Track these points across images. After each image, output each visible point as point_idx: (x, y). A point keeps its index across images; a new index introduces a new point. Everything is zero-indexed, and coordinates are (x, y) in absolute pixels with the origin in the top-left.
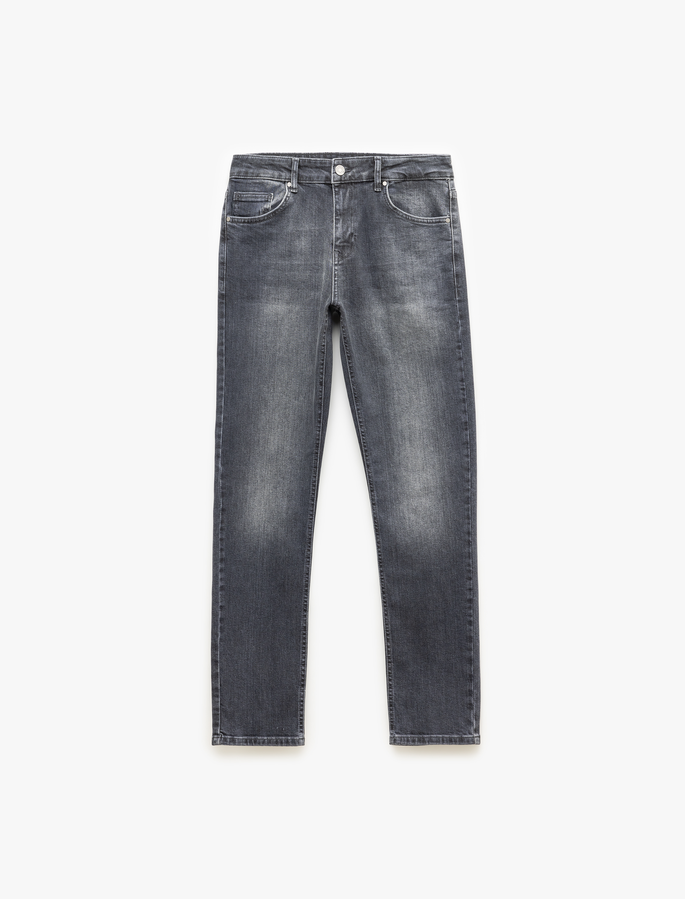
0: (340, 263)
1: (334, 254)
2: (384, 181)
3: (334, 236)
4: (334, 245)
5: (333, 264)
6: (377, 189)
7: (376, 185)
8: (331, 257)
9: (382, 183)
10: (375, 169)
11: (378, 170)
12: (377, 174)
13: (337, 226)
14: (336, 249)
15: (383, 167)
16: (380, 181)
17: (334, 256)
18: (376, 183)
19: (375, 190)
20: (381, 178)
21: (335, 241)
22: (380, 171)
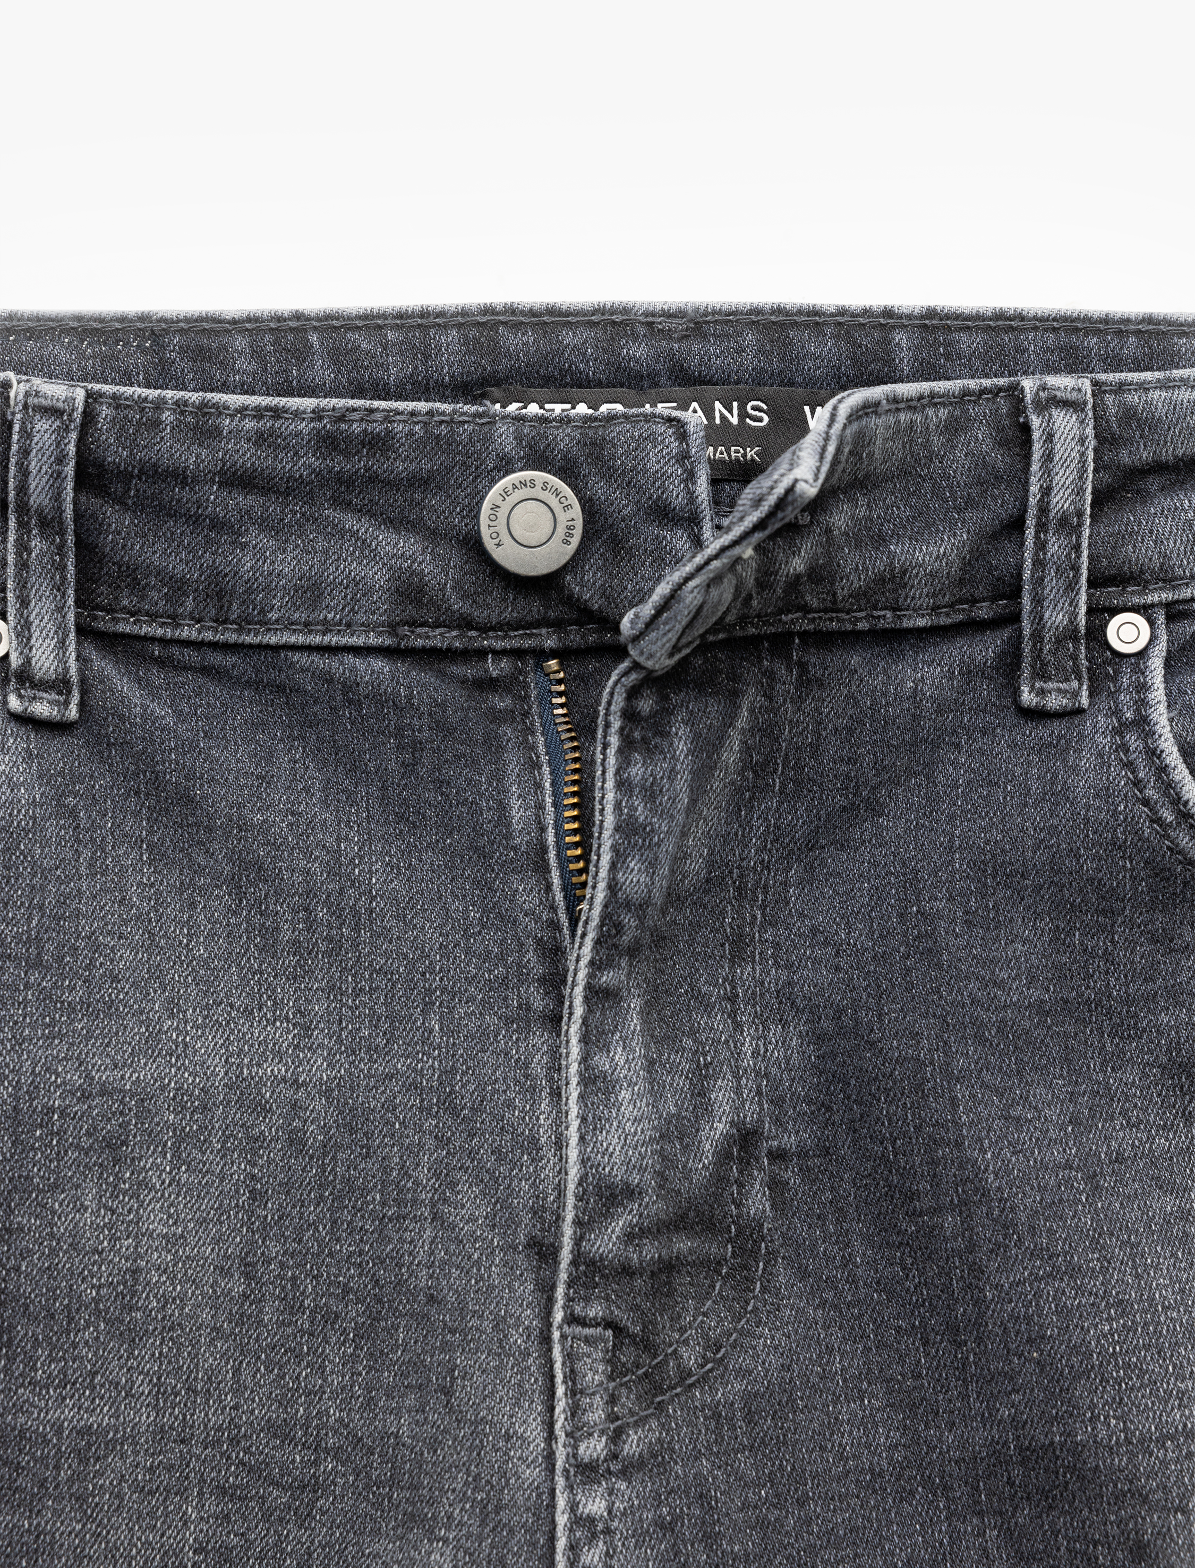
0: (632, 1445)
1: (570, 1357)
2: (1114, 611)
3: (574, 1173)
4: (566, 1255)
5: (550, 1457)
6: (1042, 693)
7: (1037, 655)
8: (534, 1382)
9: (1096, 635)
10: (1033, 501)
11: (1061, 501)
12: (1055, 546)
13: (601, 1062)
14: (587, 1300)
15: (1106, 478)
16: (1083, 609)
17: (572, 1376)
18: (1037, 636)
19: (1027, 697)
20: (1092, 583)
21: (578, 1222)
22: (1080, 514)
